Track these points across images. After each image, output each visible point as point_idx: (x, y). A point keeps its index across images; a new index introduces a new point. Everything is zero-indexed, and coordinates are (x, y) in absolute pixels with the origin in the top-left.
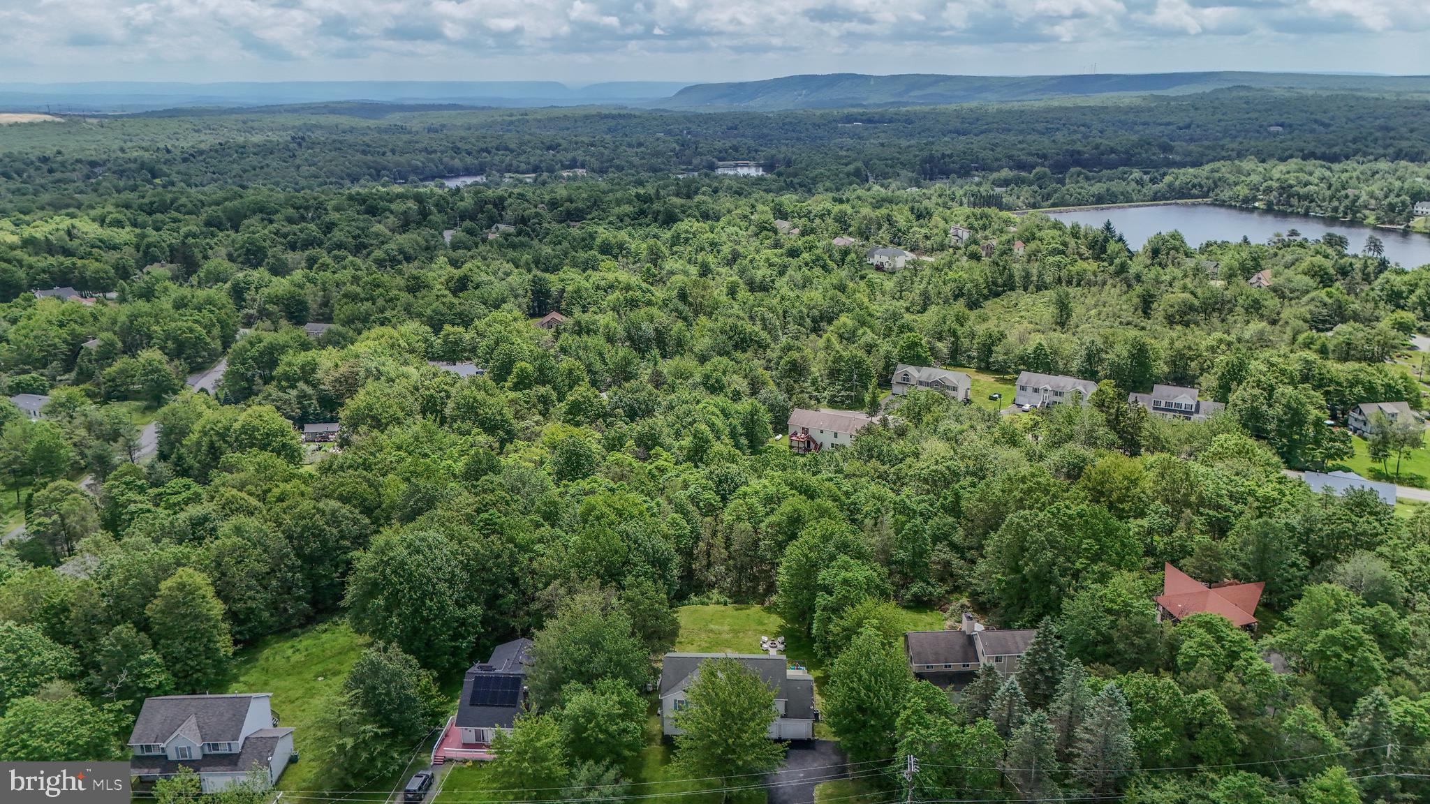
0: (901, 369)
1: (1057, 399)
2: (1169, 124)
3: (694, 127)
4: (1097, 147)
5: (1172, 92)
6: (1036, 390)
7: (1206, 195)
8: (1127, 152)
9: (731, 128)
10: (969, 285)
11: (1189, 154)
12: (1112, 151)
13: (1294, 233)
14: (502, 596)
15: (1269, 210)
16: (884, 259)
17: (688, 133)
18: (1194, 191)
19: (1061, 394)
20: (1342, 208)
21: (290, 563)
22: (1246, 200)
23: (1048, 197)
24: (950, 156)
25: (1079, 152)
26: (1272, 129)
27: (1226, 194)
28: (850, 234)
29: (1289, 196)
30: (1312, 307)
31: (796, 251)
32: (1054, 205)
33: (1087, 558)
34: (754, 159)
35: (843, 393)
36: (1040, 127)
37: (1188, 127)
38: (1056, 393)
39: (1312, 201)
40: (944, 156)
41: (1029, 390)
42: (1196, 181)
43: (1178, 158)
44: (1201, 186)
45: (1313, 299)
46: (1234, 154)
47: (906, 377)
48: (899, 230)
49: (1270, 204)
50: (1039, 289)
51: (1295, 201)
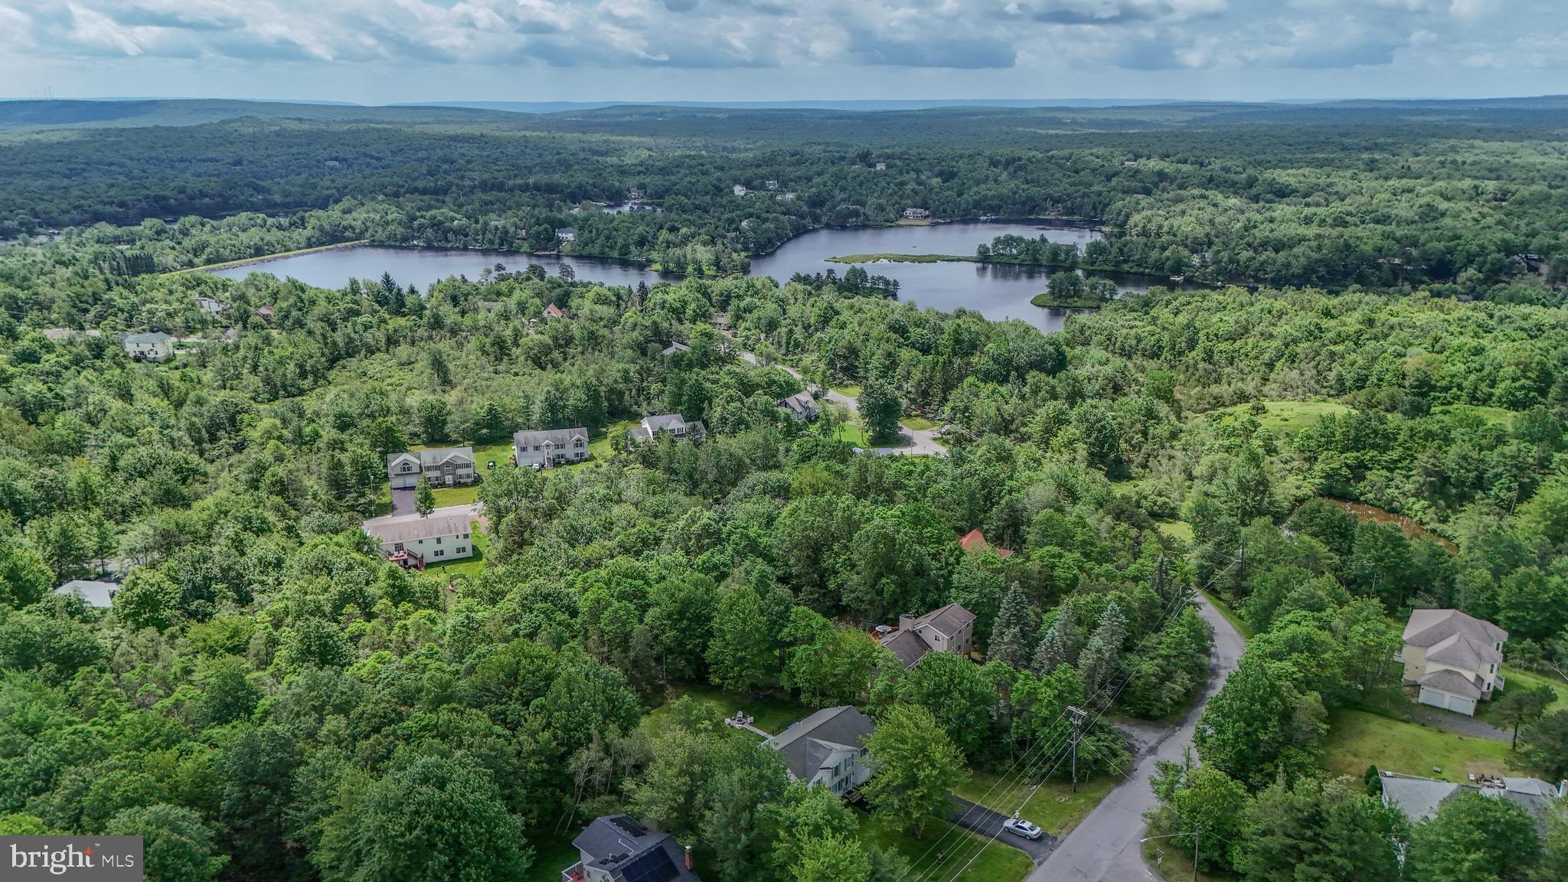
0: (395, 460)
1: (560, 451)
2: (213, 160)
4: (182, 191)
6: (537, 448)
7: (360, 237)
8: (221, 195)
11: (288, 195)
12: (203, 195)
13: (499, 267)
15: (429, 247)
18: (347, 234)
19: (563, 446)
22: (405, 239)
23: (197, 252)
25: (164, 198)
27: (381, 235)
29: (444, 233)
32: (208, 262)
37: (238, 163)
38: (557, 447)
39: (466, 236)
41: (530, 449)
42: (341, 222)
43: (278, 198)
44: (353, 228)
49: (428, 241)
50: (373, 353)
51: (450, 236)
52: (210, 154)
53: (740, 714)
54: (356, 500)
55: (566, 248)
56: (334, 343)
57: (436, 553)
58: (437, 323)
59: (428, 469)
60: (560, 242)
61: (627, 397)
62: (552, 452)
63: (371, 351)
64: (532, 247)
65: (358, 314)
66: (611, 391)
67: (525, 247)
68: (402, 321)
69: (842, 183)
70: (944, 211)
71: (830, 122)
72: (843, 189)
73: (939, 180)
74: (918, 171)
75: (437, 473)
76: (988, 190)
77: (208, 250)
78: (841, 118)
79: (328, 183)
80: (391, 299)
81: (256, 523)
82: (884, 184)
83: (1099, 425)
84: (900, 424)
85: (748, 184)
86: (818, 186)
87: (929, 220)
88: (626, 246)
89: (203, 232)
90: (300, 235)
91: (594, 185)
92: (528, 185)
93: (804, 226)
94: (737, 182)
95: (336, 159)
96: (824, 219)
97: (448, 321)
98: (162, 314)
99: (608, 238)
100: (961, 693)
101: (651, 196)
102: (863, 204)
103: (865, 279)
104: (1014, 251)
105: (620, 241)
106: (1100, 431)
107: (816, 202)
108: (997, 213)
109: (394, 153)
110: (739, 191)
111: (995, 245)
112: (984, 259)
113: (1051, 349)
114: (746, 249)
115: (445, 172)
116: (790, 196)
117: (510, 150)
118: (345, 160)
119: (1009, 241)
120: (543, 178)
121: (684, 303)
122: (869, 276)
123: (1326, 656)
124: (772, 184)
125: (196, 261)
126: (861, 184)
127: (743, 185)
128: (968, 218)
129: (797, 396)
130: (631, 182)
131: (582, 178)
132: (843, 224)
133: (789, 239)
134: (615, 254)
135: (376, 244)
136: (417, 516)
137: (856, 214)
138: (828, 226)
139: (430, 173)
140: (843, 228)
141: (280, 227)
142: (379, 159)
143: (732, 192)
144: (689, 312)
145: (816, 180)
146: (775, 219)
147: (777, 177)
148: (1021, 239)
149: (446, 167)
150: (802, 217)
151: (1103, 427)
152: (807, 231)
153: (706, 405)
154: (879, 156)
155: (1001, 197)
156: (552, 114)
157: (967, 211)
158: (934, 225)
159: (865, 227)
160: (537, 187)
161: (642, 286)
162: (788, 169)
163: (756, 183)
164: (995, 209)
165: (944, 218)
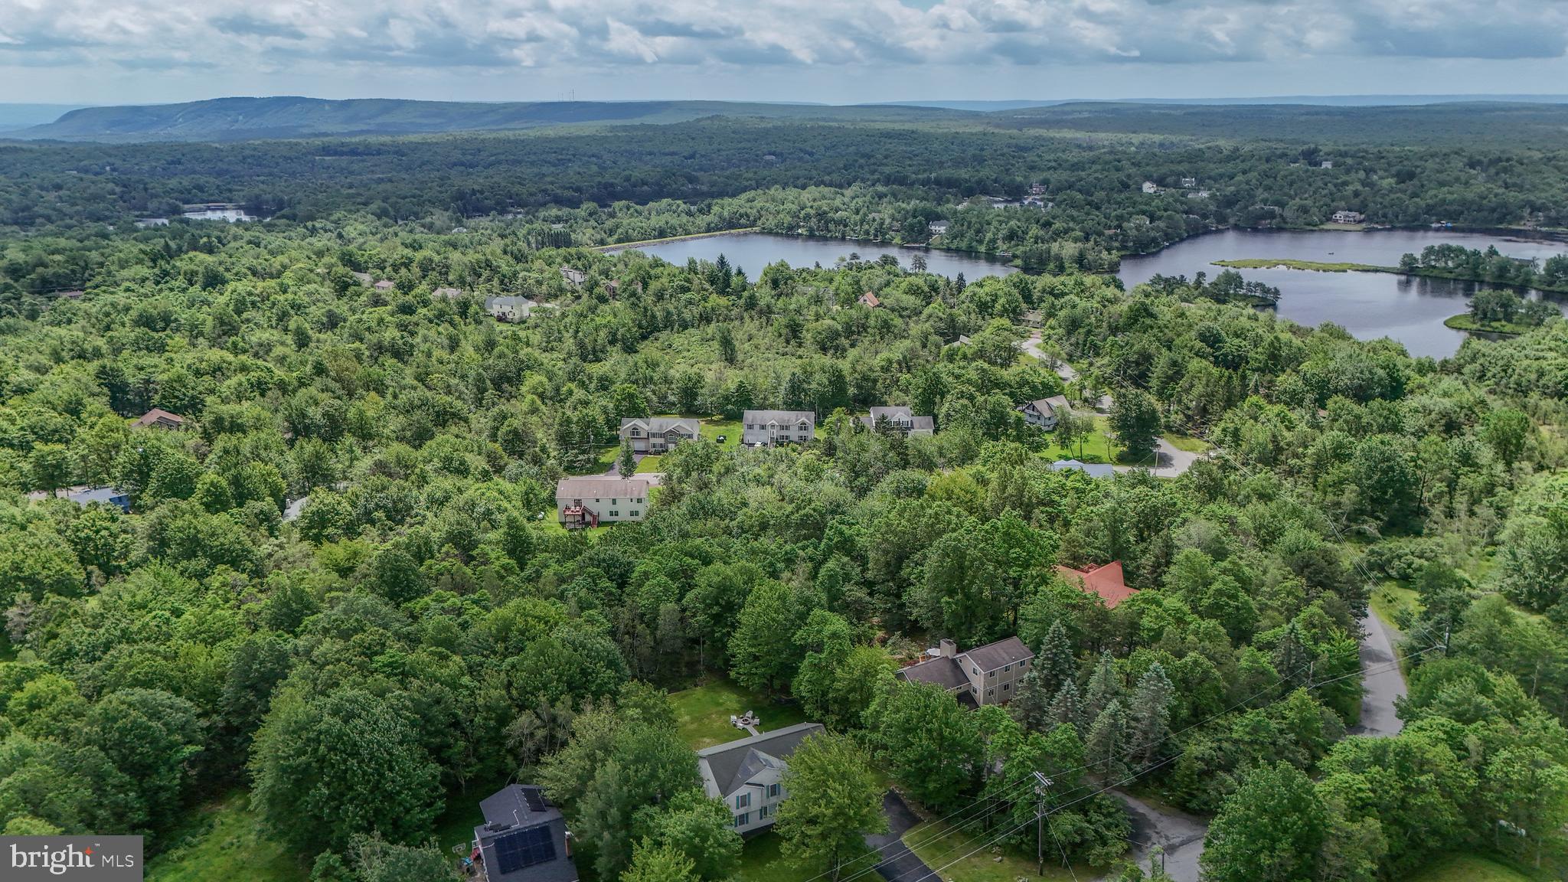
0: (628, 424)
1: (785, 433)
2: (673, 154)
3: (118, 163)
4: (628, 179)
5: (649, 120)
6: (763, 427)
7: (753, 224)
8: (658, 184)
9: (173, 162)
10: (621, 331)
11: (713, 184)
12: (644, 183)
13: (854, 256)
14: (449, 746)
15: (811, 236)
16: (506, 309)
17: (114, 170)
18: (742, 221)
19: (787, 428)
20: (872, 232)
21: (115, 781)
22: (791, 228)
23: (611, 232)
24: (482, 192)
25: (612, 185)
26: (768, 157)
27: (771, 222)
28: (450, 284)
29: (827, 223)
30: (931, 322)
31: (410, 307)
32: (619, 241)
33: (1019, 566)
34: (231, 201)
35: (581, 457)
36: (552, 157)
37: (692, 156)
38: (782, 428)
39: (845, 226)
40: (474, 192)
41: (756, 427)
42: (742, 211)
43: (705, 188)
44: (748, 216)
45: (930, 316)
46: (753, 183)
47: (635, 431)
48: (504, 276)
49: (811, 230)
50: (685, 328)
51: (831, 226)
52: (672, 149)
53: (750, 714)
54: (576, 456)
55: (935, 240)
56: (653, 316)
57: (611, 514)
58: (751, 304)
59: (654, 435)
60: (930, 234)
61: (879, 385)
62: (776, 433)
63: (685, 326)
64: (903, 239)
65: (688, 290)
66: (865, 378)
67: (897, 240)
68: (723, 301)
69: (1268, 182)
70: (1385, 216)
71: (1303, 118)
72: (1268, 188)
73: (1392, 181)
74: (1368, 171)
75: (661, 441)
76: (1452, 194)
77: (620, 231)
78: (1317, 113)
79: (751, 175)
80: (722, 279)
81: (456, 464)
82: (1320, 184)
83: (1385, 465)
84: (1159, 441)
85: (1160, 182)
86: (1240, 183)
87: (1364, 225)
88: (994, 241)
89: (624, 214)
90: (702, 220)
91: (996, 181)
92: (929, 179)
93: (1206, 226)
94: (1148, 178)
95: (770, 154)
96: (1232, 221)
97: (762, 303)
98: (531, 281)
99: (978, 231)
100: (929, 731)
101: (1052, 193)
102: (1282, 205)
103: (1240, 285)
104: (1450, 264)
105: (989, 236)
106: (1385, 472)
107: (1230, 202)
108: (1455, 220)
109: (827, 149)
110: (1148, 188)
111: (1426, 256)
112: (1409, 271)
113: (1381, 372)
114: (1124, 247)
115: (861, 167)
116: (1205, 194)
117: (936, 146)
118: (781, 154)
119: (1445, 252)
120: (947, 173)
121: (995, 298)
122: (1245, 281)
123: (1423, 778)
124: (1188, 182)
125: (610, 240)
126: (1291, 184)
127: (1153, 181)
128: (1415, 224)
129: (1050, 400)
130: (1035, 178)
131: (987, 172)
132: (1256, 226)
133: (1182, 240)
134: (982, 249)
135: (768, 232)
136: (619, 478)
137: (1272, 215)
138: (1236, 227)
139: (845, 168)
140: (1255, 230)
141: (689, 214)
142: (811, 154)
143: (1140, 189)
144: (998, 307)
145: (1240, 178)
146: (1170, 217)
147: (1195, 175)
148: (1461, 250)
149: (862, 161)
150: (1205, 216)
151: (1391, 469)
152: (1207, 232)
153: (937, 399)
154: (1328, 154)
155: (1463, 202)
156: (1001, 112)
157: (1416, 217)
158: (1369, 231)
159: (1280, 230)
160: (938, 182)
161: (961, 278)
162: (1212, 166)
163: (1170, 180)
164: (1453, 216)
165: (1383, 223)
